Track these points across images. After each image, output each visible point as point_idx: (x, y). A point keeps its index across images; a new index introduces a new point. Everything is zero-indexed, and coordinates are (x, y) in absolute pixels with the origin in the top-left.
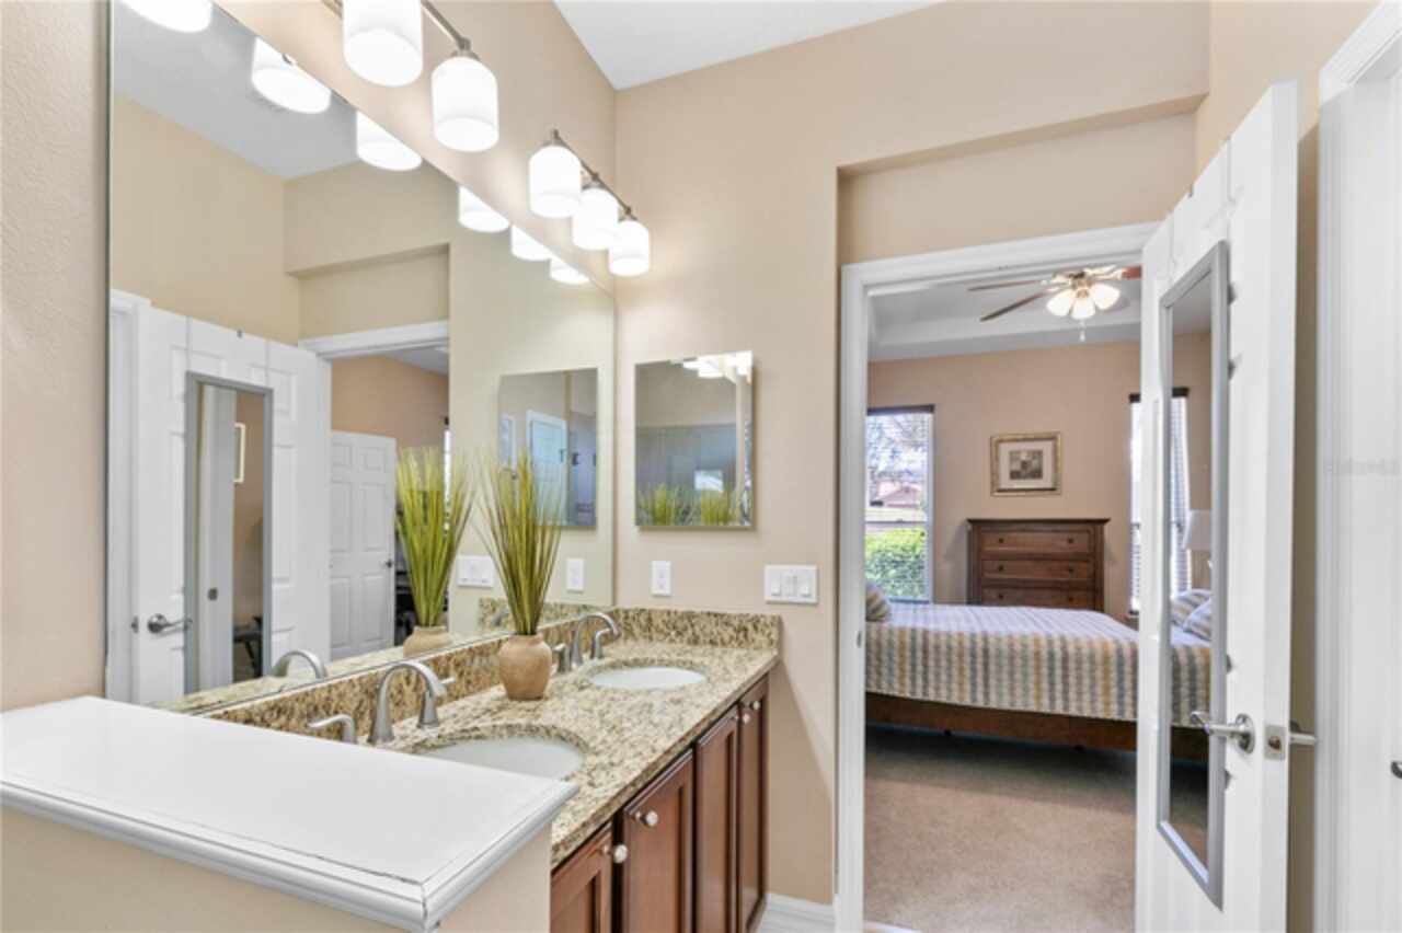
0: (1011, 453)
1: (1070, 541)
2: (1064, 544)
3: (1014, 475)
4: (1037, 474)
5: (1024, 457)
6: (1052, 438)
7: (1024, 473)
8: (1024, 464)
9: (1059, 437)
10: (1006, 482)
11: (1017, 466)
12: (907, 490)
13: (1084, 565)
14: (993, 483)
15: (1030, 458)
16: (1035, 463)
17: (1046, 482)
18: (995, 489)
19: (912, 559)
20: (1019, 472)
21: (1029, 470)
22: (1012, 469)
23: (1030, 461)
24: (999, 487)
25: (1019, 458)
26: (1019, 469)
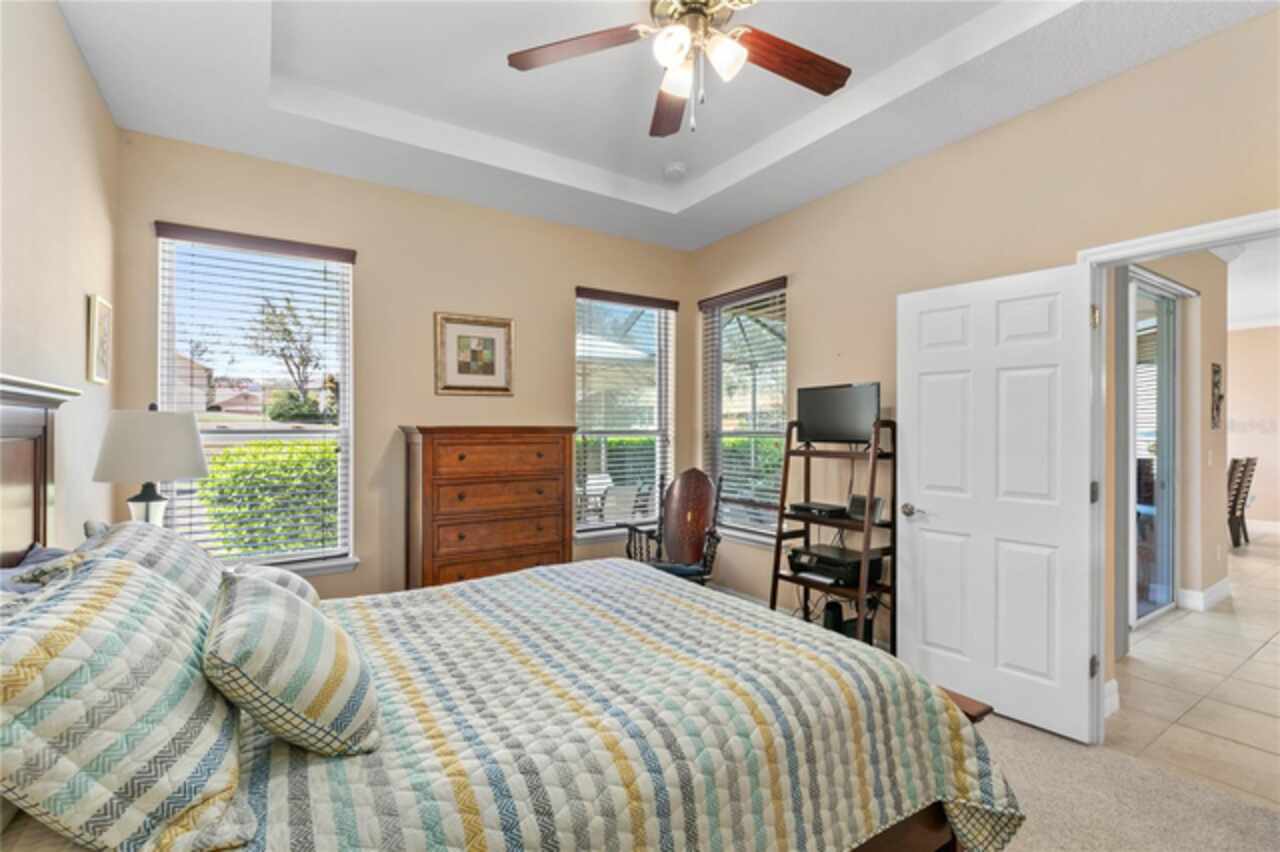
1: (540, 455)
2: (534, 458)
3: (464, 368)
4: (489, 369)
5: (474, 345)
6: (505, 324)
7: (474, 365)
8: (475, 355)
9: (513, 324)
10: (455, 378)
11: (466, 357)
12: (246, 397)
13: (554, 484)
14: (437, 377)
15: (480, 348)
16: (486, 356)
17: (497, 380)
18: (440, 385)
19: (298, 482)
20: (468, 364)
21: (480, 363)
22: (461, 359)
23: (481, 352)
24: (445, 382)
25: (469, 346)
26: (468, 360)
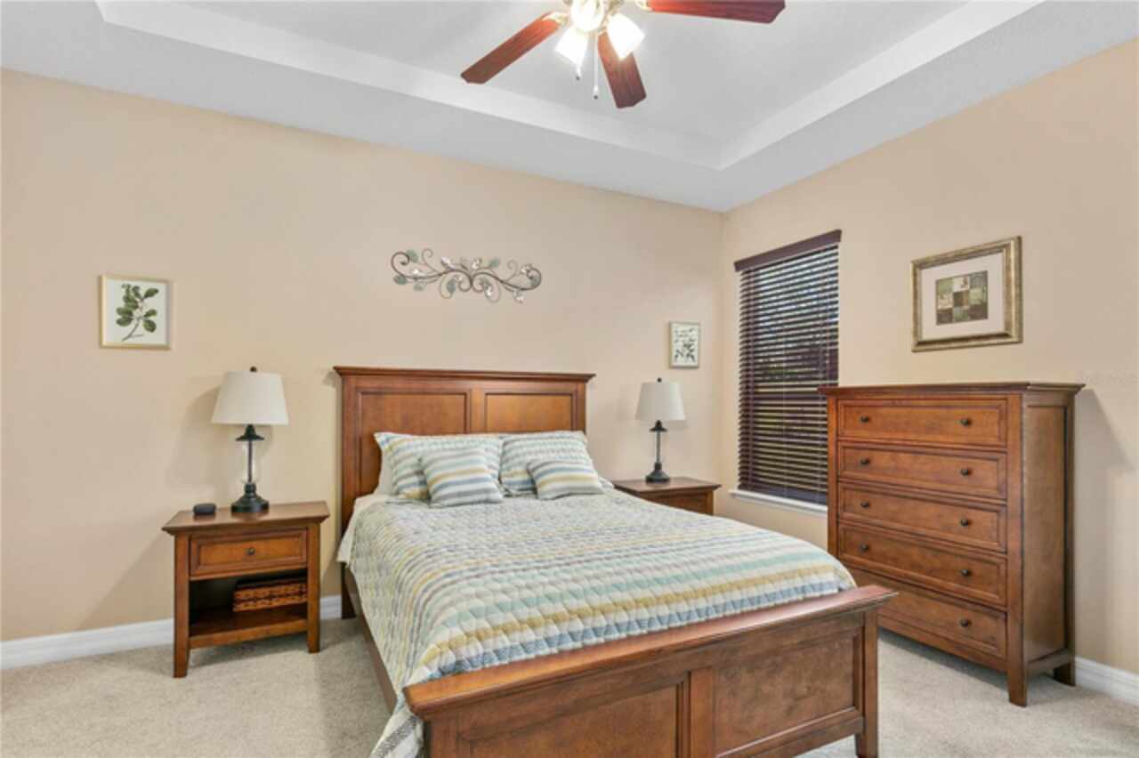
0: (938, 282)
1: (967, 423)
3: (944, 317)
4: (980, 312)
5: (957, 287)
6: (1002, 248)
7: (957, 312)
8: (959, 299)
10: (932, 330)
11: (948, 303)
13: (991, 466)
14: (916, 332)
15: (968, 287)
16: (975, 296)
17: (993, 323)
18: (918, 341)
20: (951, 310)
21: (966, 307)
22: (940, 307)
23: (967, 292)
24: (921, 337)
25: (950, 289)
26: (950, 306)
